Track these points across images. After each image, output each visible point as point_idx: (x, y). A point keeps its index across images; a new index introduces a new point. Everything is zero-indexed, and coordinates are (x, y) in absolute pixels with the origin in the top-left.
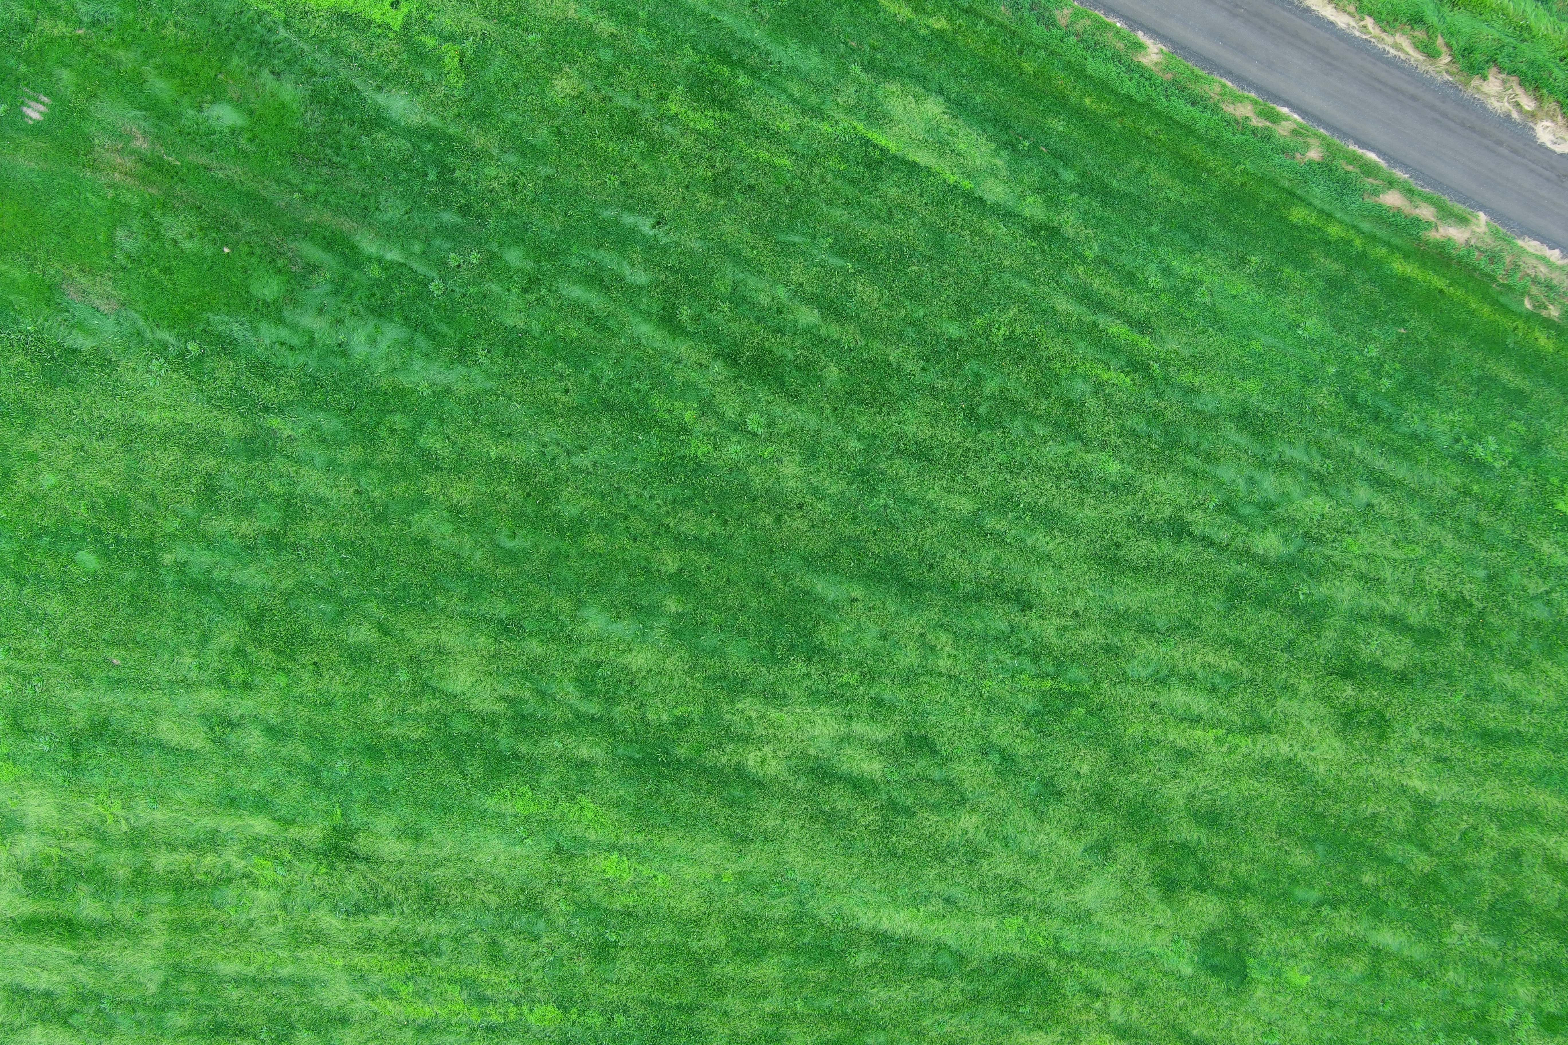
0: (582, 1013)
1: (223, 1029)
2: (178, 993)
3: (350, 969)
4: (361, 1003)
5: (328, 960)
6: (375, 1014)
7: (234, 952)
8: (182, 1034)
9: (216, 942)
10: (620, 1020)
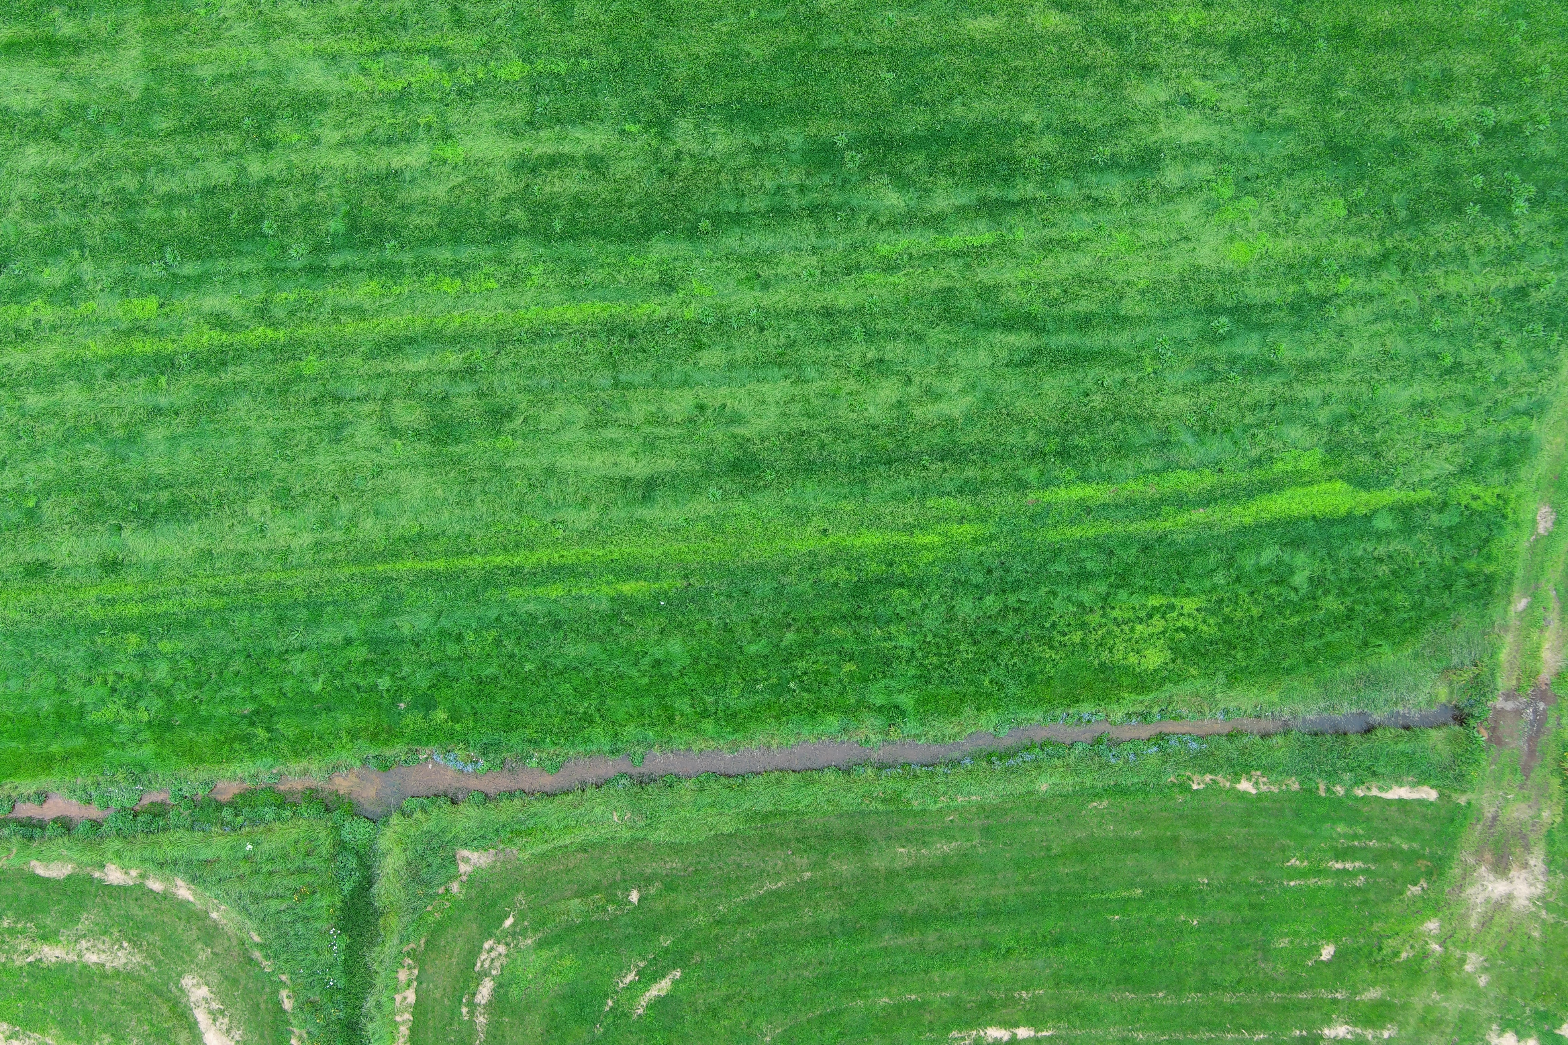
0: (547, 62)
1: (206, 125)
2: (159, 97)
3: (320, 54)
4: (335, 84)
5: (298, 45)
6: (351, 95)
7: (208, 50)
8: (169, 135)
9: (191, 43)
10: (584, 63)
